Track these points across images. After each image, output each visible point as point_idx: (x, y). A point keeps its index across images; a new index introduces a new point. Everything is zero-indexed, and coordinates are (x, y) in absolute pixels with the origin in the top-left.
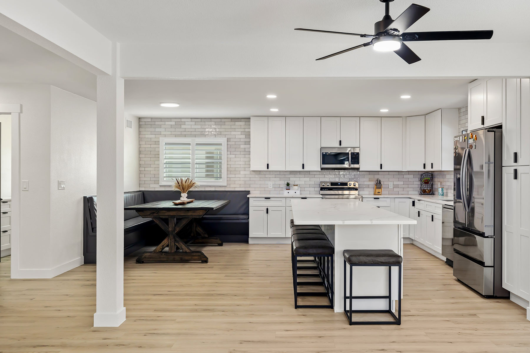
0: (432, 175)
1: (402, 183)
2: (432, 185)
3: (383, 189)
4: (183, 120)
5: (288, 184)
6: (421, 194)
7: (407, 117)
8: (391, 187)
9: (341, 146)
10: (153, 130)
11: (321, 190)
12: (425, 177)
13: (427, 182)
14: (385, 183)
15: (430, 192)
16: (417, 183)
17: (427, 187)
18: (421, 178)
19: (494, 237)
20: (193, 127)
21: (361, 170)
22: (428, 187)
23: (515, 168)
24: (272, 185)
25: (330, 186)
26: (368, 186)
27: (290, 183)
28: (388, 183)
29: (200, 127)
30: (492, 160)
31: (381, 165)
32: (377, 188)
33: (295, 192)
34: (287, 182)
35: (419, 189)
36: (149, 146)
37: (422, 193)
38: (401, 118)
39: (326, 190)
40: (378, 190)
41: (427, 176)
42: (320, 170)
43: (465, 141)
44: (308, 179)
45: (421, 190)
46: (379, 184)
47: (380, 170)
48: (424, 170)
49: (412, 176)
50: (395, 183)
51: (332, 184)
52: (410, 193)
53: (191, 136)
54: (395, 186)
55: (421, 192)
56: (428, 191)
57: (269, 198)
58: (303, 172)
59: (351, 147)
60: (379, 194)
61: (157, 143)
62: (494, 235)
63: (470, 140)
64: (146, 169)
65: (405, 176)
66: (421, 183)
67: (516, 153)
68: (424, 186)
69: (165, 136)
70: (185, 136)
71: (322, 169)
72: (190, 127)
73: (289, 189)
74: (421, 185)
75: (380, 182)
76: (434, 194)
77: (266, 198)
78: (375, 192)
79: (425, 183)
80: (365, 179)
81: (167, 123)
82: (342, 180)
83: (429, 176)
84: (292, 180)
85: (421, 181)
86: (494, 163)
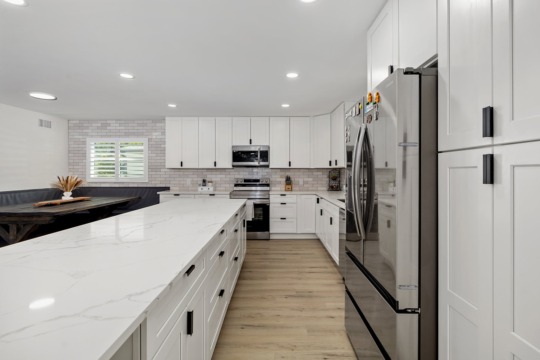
0: (339, 172)
1: (312, 179)
2: (339, 181)
3: (293, 185)
4: (108, 122)
5: (204, 181)
6: (329, 190)
7: (315, 117)
8: (301, 183)
9: (251, 145)
10: (81, 131)
11: (235, 186)
12: (333, 173)
13: (334, 179)
14: (296, 180)
15: (337, 188)
16: (325, 179)
17: (334, 183)
18: (329, 175)
19: (419, 311)
20: (118, 128)
21: (270, 167)
22: (336, 184)
23: (488, 151)
24: (190, 182)
25: (243, 183)
26: (280, 183)
27: (207, 180)
28: (298, 179)
29: (123, 128)
30: (414, 137)
31: (290, 162)
32: (287, 184)
33: (209, 189)
34: (203, 178)
35: (327, 185)
36: (77, 146)
37: (331, 189)
38: (309, 117)
39: (240, 186)
40: (288, 187)
41: (335, 173)
42: (231, 167)
43: (359, 113)
44: (224, 176)
45: (329, 185)
46: (288, 181)
47: (288, 167)
48: (330, 167)
49: (321, 173)
50: (306, 180)
51: (246, 181)
52: (319, 189)
53: (115, 136)
54: (305, 183)
55: (329, 188)
56: (335, 187)
57: (178, 195)
58: (215, 169)
59: (260, 146)
60: (288, 190)
61: (84, 143)
62: (419, 307)
63: (368, 107)
64: (75, 167)
65: (314, 173)
66: (329, 180)
67: (492, 108)
68: (333, 183)
69: (92, 136)
70: (110, 136)
71: (233, 166)
72: (114, 128)
73: (205, 186)
74: (329, 181)
75: (289, 179)
76: (341, 190)
77: (175, 195)
78: (285, 189)
79: (333, 180)
80: (277, 176)
81: (94, 125)
82: (255, 177)
83: (336, 173)
84: (209, 177)
85: (329, 178)
86: (418, 145)
